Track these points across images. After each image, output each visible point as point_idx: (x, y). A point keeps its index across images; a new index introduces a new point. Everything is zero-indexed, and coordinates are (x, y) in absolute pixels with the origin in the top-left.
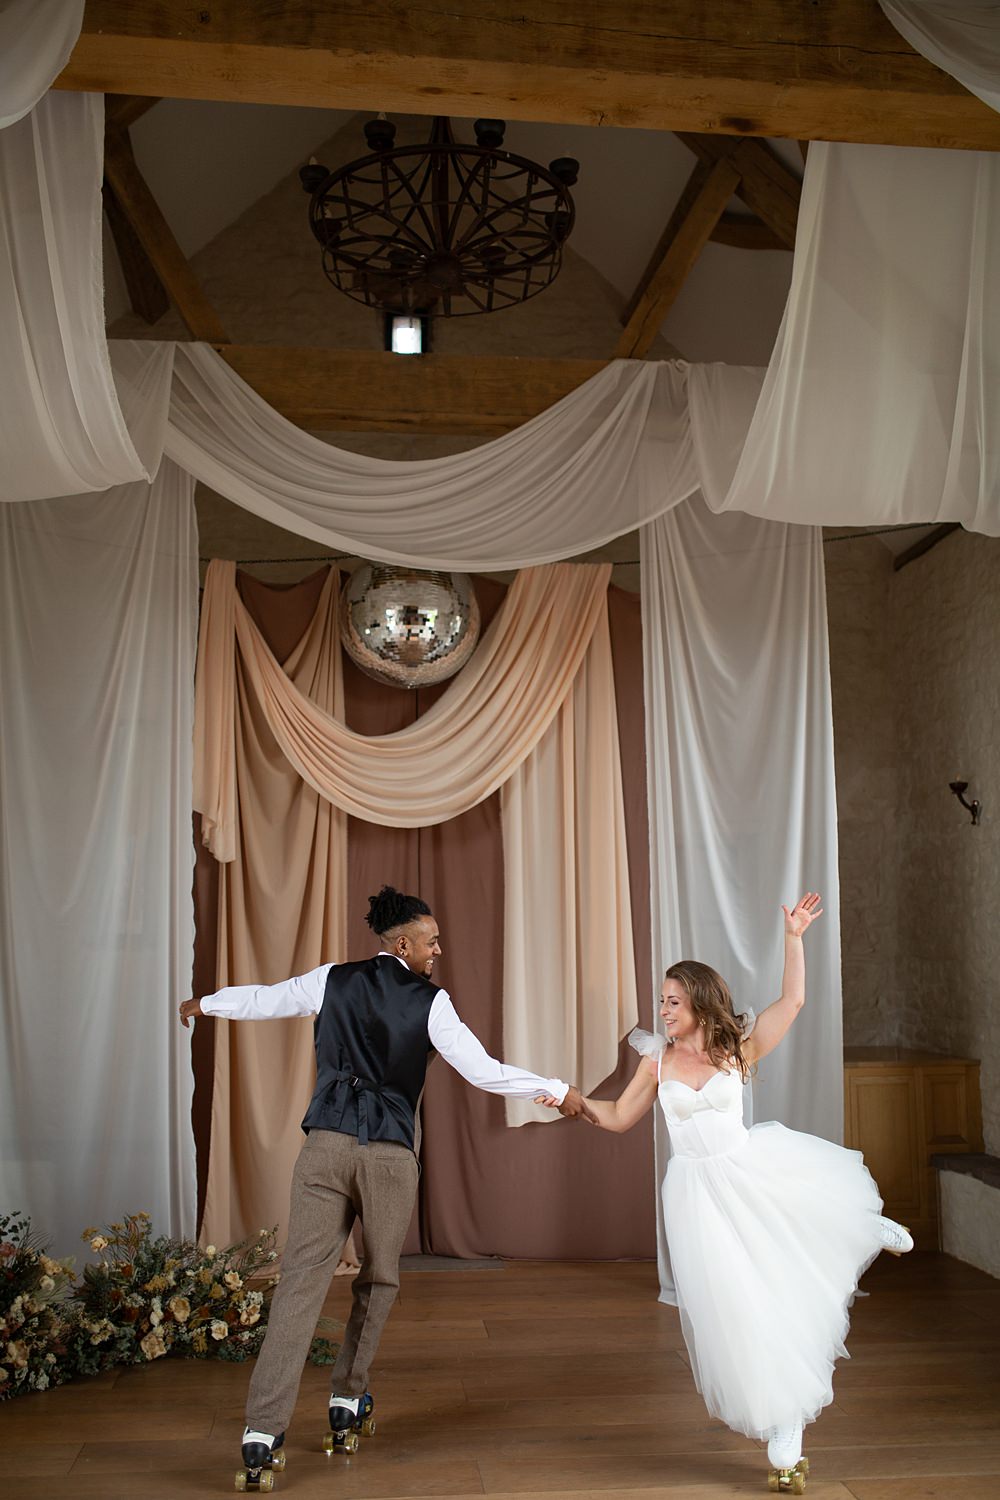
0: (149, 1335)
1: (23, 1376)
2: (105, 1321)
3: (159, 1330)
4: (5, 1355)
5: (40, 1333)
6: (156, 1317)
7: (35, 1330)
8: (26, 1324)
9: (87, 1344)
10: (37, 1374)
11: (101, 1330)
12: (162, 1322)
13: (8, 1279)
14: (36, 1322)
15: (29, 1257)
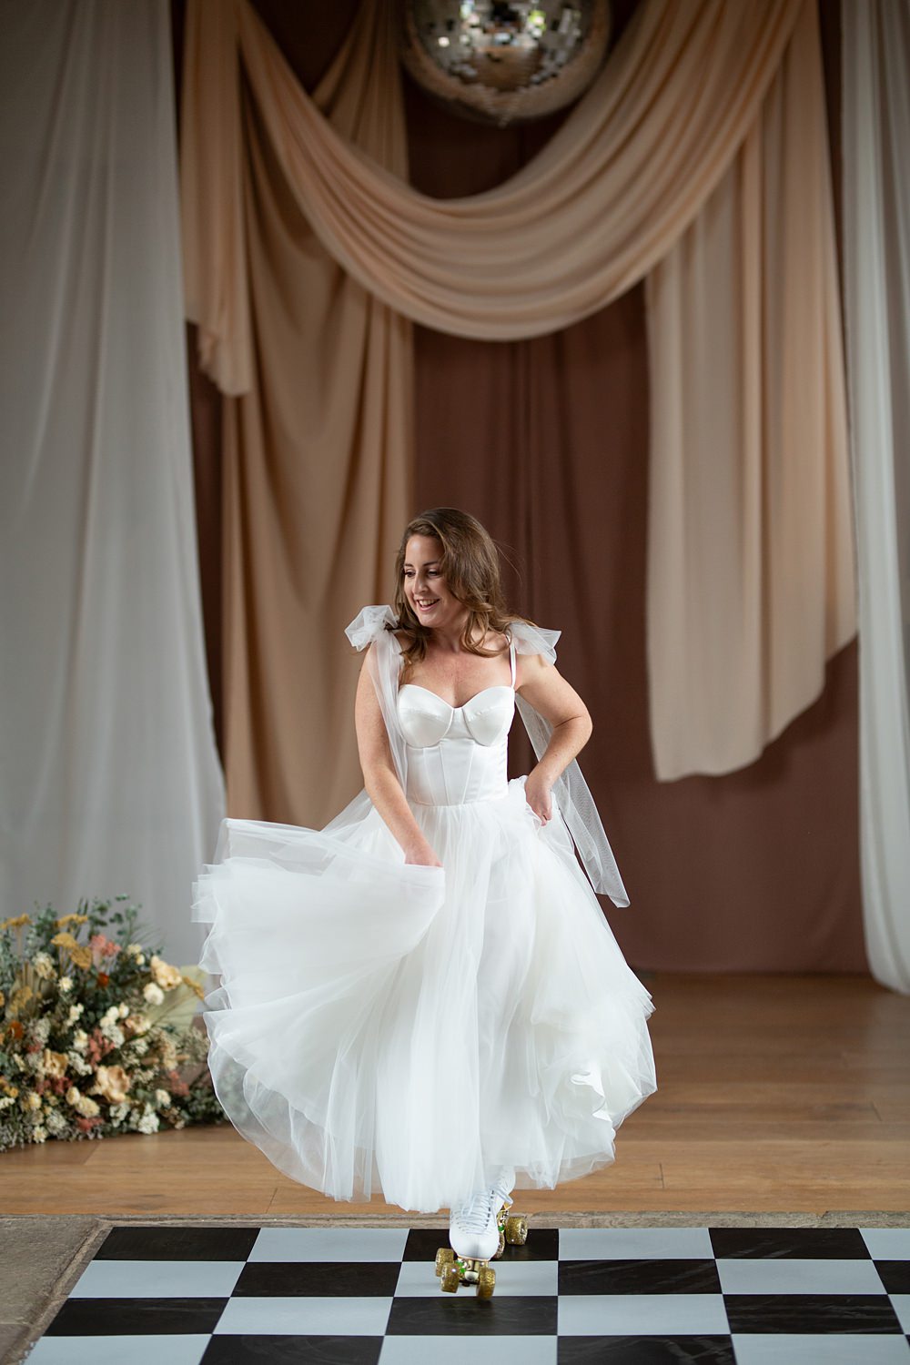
1: (122, 1115)
4: (92, 1084)
5: (147, 1061)
7: (138, 1057)
8: (127, 1046)
10: (141, 1113)
13: (100, 984)
14: (141, 1046)
15: (134, 957)
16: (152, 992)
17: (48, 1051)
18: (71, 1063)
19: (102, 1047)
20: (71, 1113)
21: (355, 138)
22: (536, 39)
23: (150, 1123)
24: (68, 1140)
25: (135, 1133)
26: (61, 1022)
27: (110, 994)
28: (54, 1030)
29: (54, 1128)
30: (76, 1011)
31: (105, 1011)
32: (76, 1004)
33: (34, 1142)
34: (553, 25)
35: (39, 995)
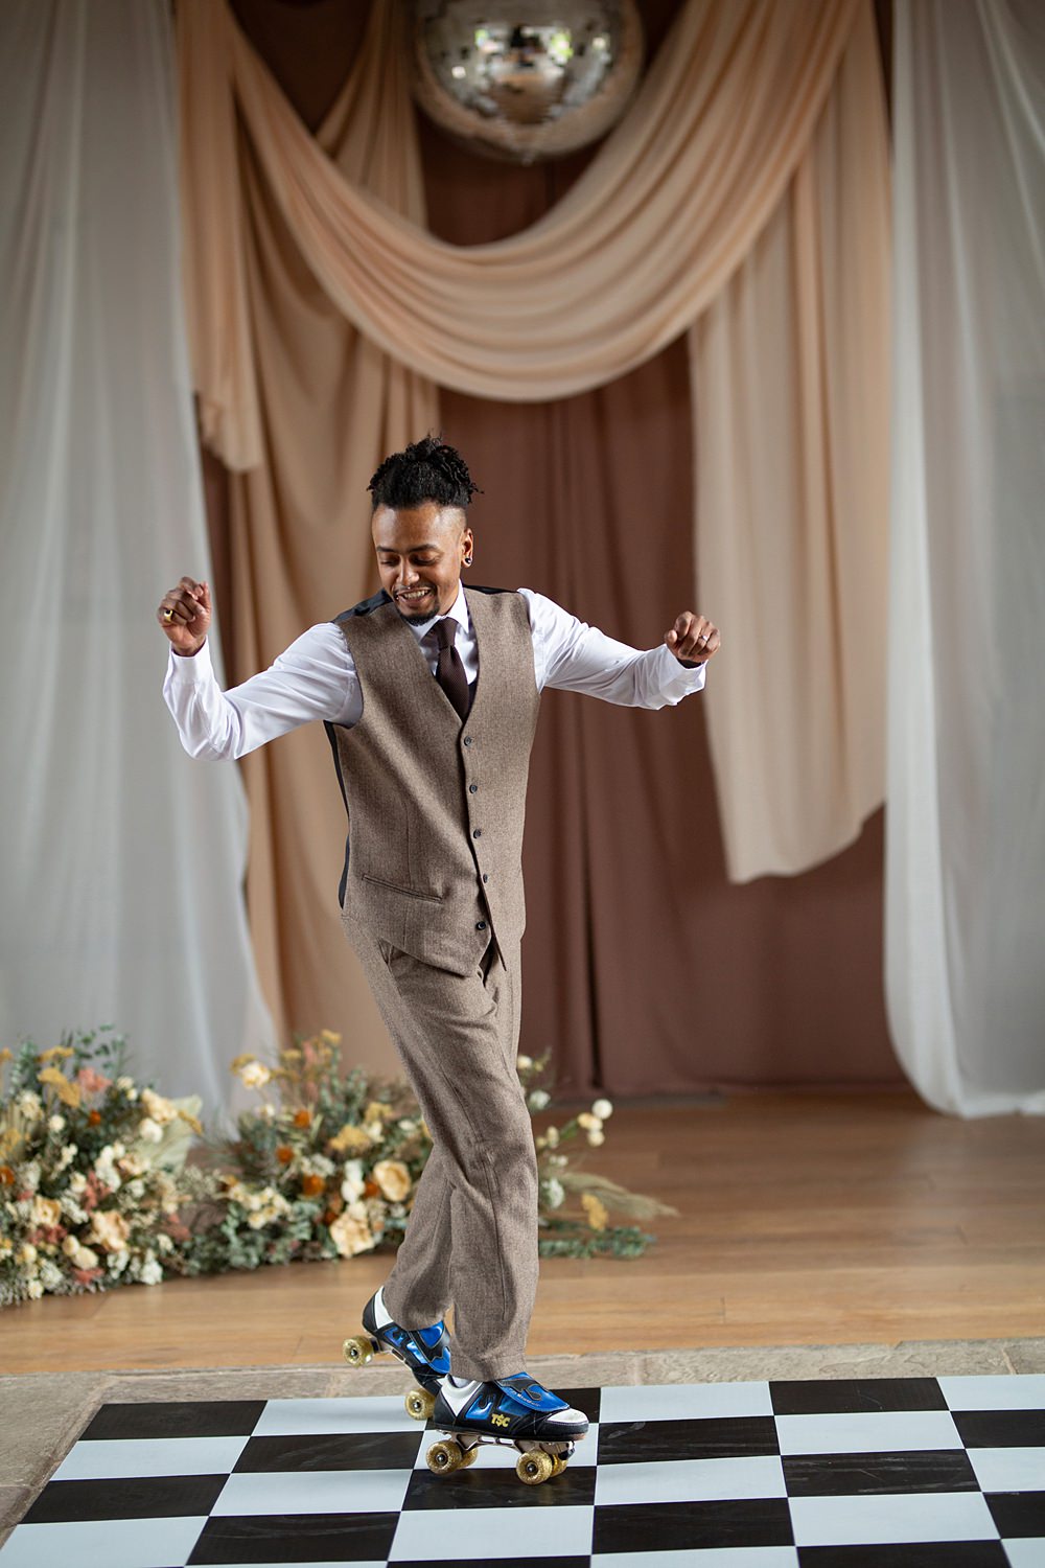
0: (345, 1216)
1: (121, 1265)
2: (269, 1192)
3: (357, 1209)
4: (89, 1232)
5: (145, 1205)
6: (353, 1186)
7: (136, 1200)
8: (123, 1190)
9: (243, 1228)
10: (143, 1261)
11: (264, 1205)
12: (363, 1197)
13: (91, 1123)
14: (137, 1188)
15: (124, 1093)
16: (151, 1129)
17: (39, 1198)
18: (64, 1211)
19: (99, 1191)
20: (67, 1264)
21: (365, 182)
22: (561, 66)
23: (152, 1272)
24: (67, 1295)
25: (138, 1284)
26: (52, 1165)
27: (102, 1132)
28: (44, 1176)
29: (49, 1282)
30: (70, 1153)
31: (99, 1151)
32: (68, 1145)
33: (29, 1298)
34: (580, 50)
35: (28, 1137)
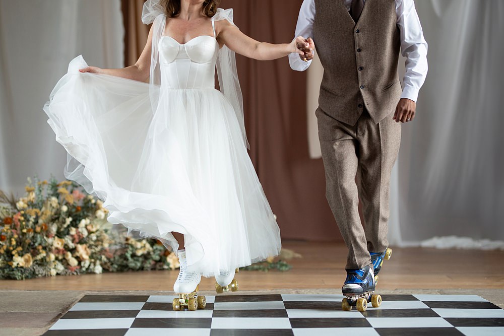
0: (172, 254)
2: (144, 242)
4: (75, 252)
5: (96, 244)
7: (93, 241)
8: (88, 237)
10: (95, 265)
11: (142, 247)
13: (77, 210)
14: (94, 237)
15: (90, 200)
16: (100, 214)
17: (56, 238)
18: (66, 243)
19: (79, 236)
20: (66, 264)
23: (98, 269)
24: (65, 275)
25: (93, 273)
26: (61, 226)
27: (82, 214)
28: (59, 229)
29: (59, 270)
30: (69, 220)
31: (80, 221)
32: (68, 217)
33: (51, 275)
35: (53, 213)
